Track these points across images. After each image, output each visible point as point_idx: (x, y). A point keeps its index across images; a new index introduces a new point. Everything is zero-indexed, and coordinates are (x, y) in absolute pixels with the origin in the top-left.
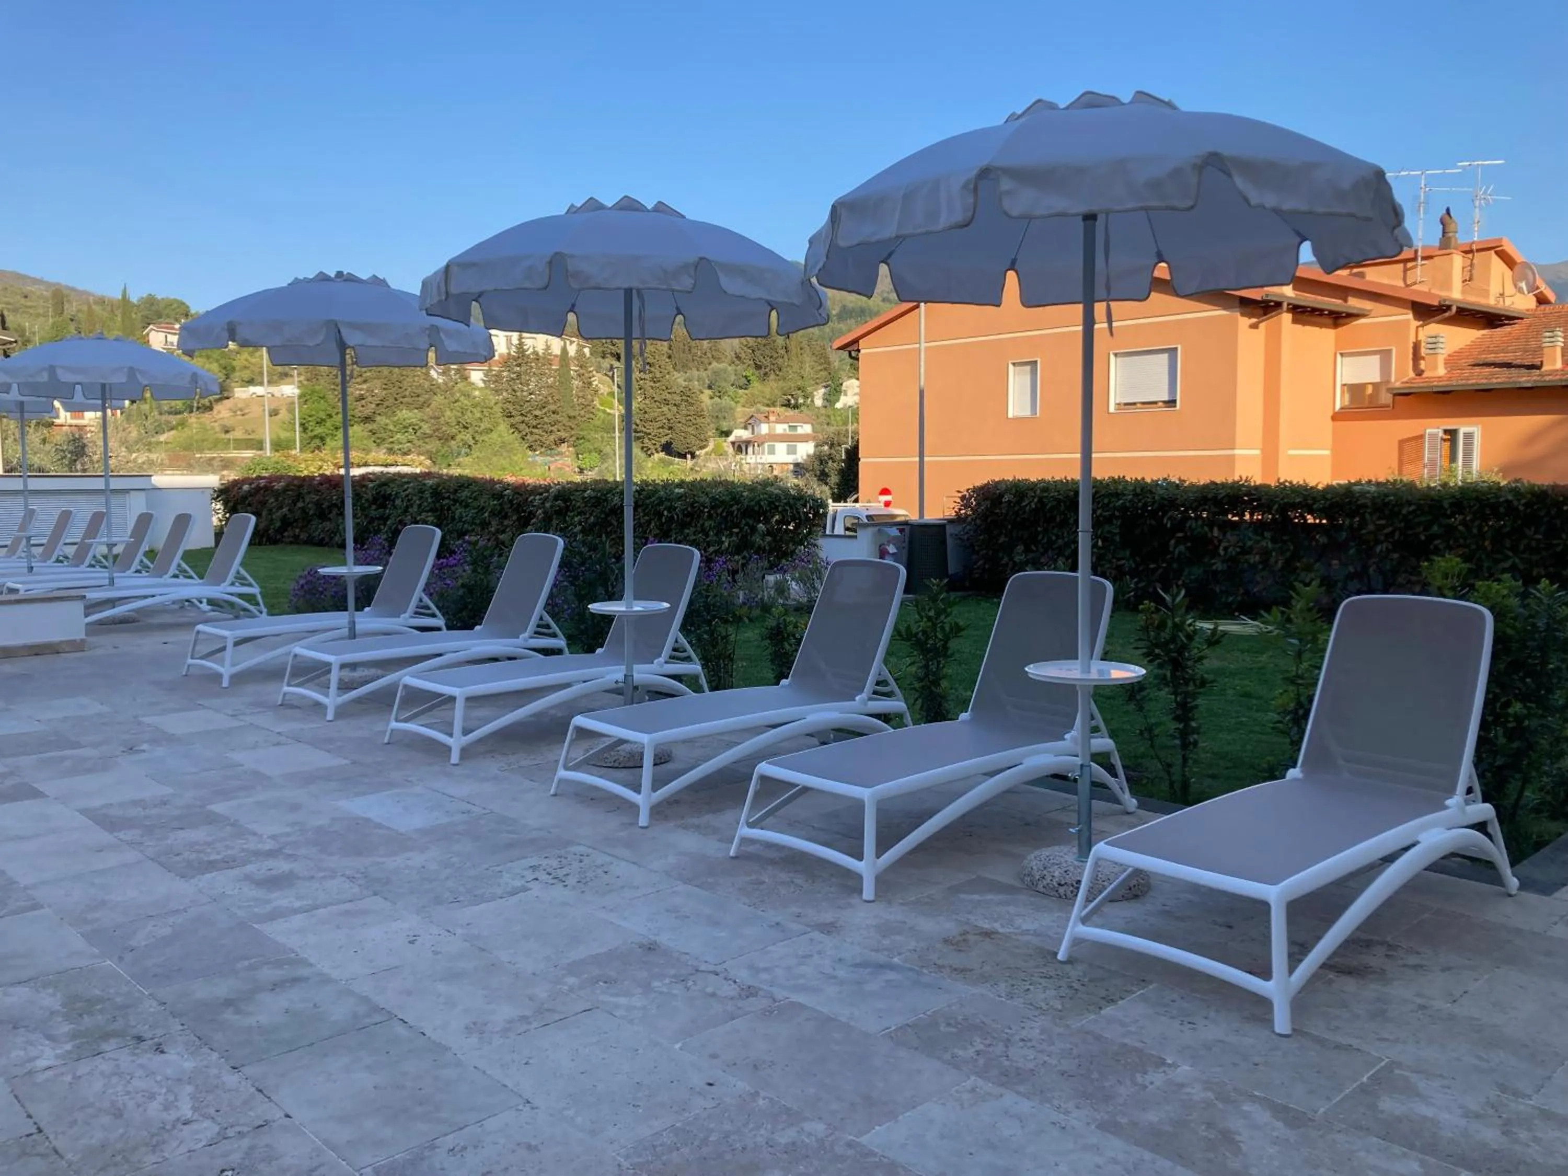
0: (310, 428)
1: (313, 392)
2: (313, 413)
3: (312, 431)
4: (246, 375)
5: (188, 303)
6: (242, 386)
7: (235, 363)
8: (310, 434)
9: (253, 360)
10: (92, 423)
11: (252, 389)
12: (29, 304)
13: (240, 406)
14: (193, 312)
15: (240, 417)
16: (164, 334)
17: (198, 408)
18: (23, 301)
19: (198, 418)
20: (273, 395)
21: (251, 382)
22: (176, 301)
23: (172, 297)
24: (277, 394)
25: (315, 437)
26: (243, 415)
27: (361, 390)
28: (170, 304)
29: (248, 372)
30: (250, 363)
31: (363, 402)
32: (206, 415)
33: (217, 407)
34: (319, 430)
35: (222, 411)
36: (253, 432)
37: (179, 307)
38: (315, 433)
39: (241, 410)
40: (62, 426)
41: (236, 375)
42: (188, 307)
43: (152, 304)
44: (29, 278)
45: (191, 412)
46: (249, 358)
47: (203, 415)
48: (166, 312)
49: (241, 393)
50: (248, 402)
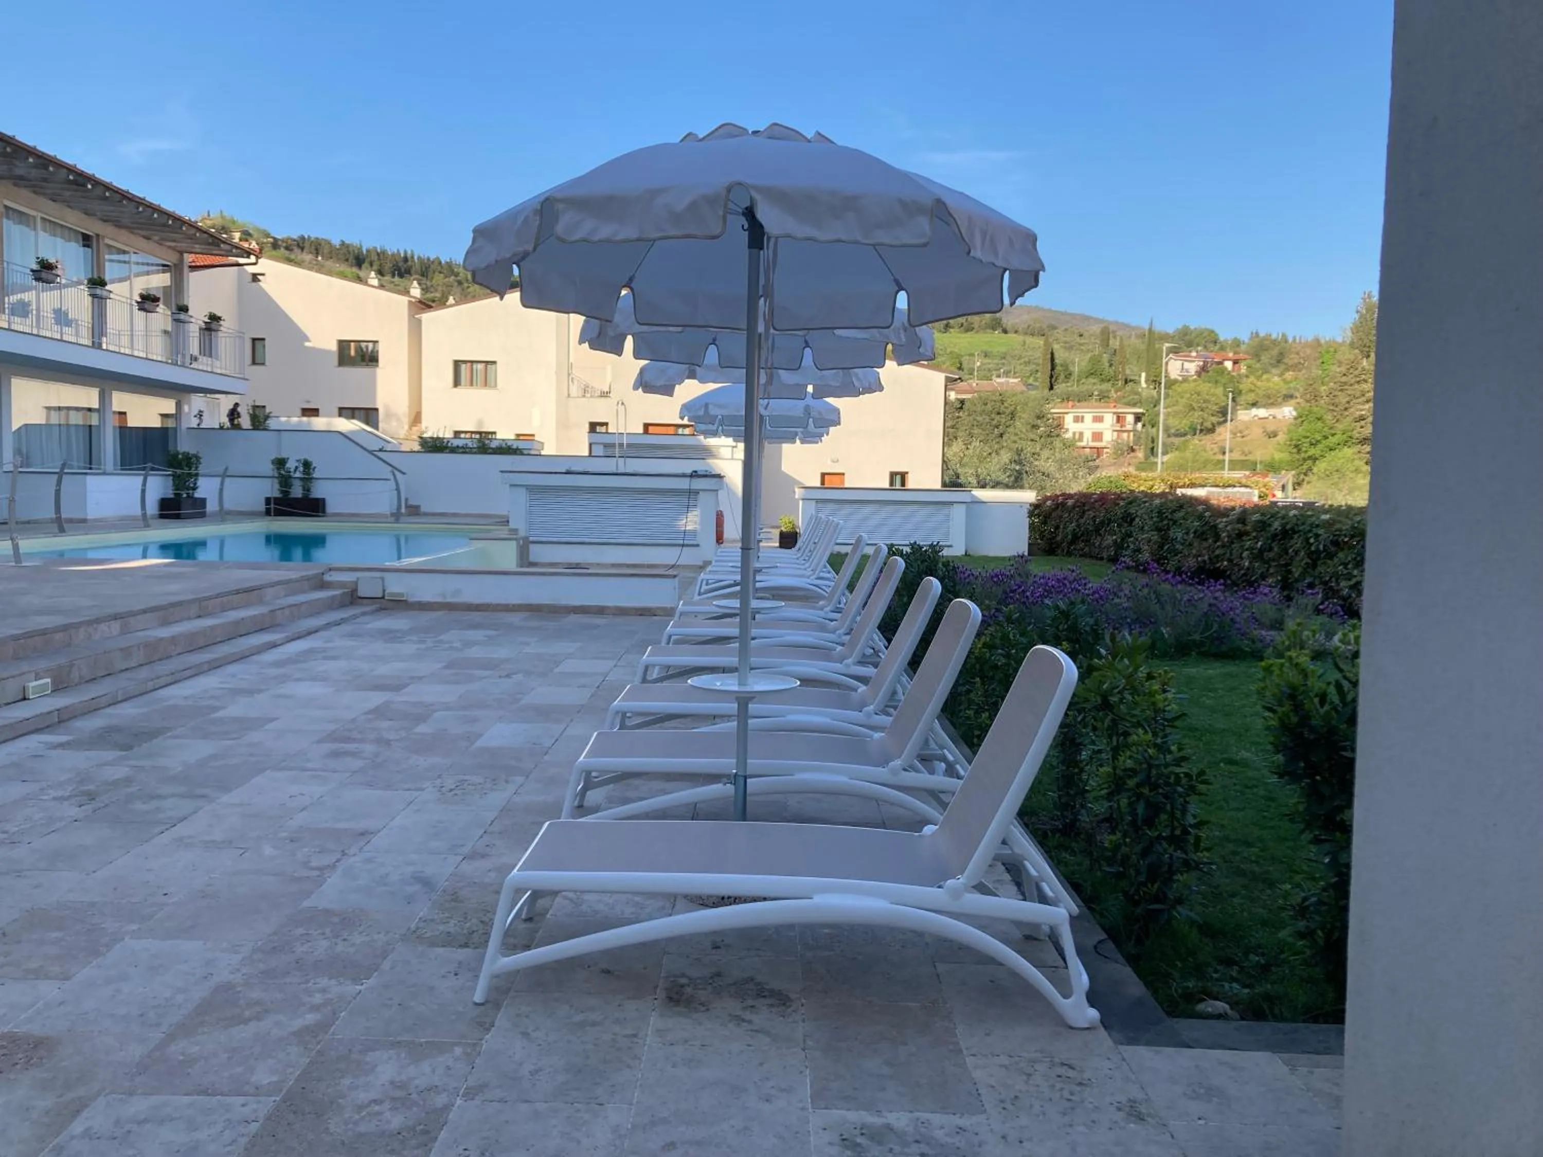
0: (1304, 449)
1: (1310, 412)
2: (1308, 434)
3: (1306, 452)
4: (1251, 397)
5: (1217, 331)
6: (1246, 409)
7: (1241, 387)
8: (1303, 455)
9: (1259, 383)
10: (1109, 446)
11: (1254, 411)
12: (1083, 341)
13: (1240, 428)
14: (1222, 339)
15: (1239, 439)
16: (1181, 362)
17: (1201, 431)
18: (1078, 339)
19: (1200, 441)
20: (1274, 417)
21: (1254, 405)
22: (1206, 329)
23: (1203, 327)
24: (1279, 417)
25: (1310, 458)
26: (1243, 437)
27: (1362, 410)
28: (1200, 333)
29: (1253, 394)
30: (1255, 386)
31: (1363, 423)
32: (1209, 436)
33: (1219, 430)
34: (1312, 451)
35: (1225, 433)
36: (1250, 453)
37: (1209, 335)
38: (1310, 453)
39: (1241, 432)
40: (1084, 448)
41: (1242, 399)
42: (1217, 335)
43: (1186, 334)
44: (1092, 318)
45: (1195, 434)
46: (1255, 381)
47: (1204, 437)
48: (1196, 341)
49: (1244, 415)
50: (1248, 425)
